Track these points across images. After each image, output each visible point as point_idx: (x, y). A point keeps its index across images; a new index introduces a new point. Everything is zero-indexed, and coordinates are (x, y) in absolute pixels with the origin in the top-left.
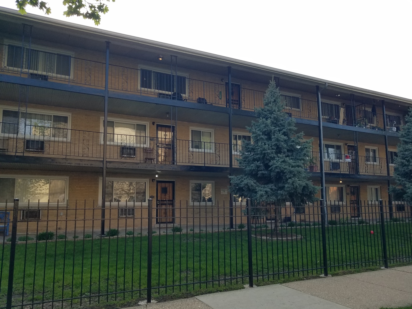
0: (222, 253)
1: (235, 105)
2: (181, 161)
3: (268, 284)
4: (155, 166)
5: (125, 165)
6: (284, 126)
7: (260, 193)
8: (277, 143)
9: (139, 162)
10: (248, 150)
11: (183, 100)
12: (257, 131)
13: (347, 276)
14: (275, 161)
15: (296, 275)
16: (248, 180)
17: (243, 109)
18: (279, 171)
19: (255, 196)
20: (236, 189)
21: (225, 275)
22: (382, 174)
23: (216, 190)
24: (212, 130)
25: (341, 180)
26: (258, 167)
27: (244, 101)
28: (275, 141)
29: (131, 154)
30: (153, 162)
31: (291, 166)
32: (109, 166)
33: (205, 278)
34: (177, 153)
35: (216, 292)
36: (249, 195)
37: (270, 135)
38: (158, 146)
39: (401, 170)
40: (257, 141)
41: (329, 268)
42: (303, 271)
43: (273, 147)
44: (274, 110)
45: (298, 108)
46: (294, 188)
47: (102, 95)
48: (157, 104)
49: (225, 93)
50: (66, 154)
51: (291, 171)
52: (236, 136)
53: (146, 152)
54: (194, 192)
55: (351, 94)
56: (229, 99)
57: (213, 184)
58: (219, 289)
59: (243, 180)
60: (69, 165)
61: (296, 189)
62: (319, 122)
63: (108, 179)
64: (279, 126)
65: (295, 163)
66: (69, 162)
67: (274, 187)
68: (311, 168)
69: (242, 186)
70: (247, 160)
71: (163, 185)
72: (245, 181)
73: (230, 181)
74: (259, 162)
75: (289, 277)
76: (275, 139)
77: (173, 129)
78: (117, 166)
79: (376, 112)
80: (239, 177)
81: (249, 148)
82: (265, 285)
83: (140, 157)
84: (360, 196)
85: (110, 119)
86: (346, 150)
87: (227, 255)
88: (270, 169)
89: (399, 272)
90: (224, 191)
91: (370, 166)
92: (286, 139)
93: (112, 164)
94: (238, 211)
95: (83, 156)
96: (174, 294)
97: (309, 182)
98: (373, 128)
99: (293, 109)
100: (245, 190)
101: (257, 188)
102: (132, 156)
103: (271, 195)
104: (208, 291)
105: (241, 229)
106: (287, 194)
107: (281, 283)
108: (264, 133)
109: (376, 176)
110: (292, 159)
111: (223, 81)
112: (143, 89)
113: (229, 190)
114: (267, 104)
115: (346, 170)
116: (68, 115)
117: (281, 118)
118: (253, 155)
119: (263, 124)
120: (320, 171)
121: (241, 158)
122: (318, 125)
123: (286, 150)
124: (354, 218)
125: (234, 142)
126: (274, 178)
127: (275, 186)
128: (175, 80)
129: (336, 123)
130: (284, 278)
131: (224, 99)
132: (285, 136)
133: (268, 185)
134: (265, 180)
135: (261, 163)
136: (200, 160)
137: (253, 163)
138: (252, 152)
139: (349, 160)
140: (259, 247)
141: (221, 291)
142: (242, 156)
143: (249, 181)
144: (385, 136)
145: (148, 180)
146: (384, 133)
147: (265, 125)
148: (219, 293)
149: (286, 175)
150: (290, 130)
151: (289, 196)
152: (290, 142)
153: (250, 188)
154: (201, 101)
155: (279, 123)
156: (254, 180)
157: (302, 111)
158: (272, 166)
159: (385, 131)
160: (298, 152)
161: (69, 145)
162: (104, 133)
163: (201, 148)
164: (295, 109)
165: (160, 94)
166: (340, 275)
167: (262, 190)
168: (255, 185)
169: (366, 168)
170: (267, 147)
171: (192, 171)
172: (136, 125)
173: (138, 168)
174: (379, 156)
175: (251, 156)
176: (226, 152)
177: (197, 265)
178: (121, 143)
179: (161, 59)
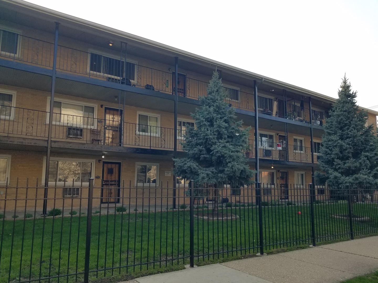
0: (164, 233)
1: (180, 94)
2: (128, 143)
3: (208, 264)
4: (102, 147)
5: (71, 145)
6: (225, 114)
7: (202, 175)
8: (218, 129)
9: (85, 142)
10: (192, 135)
11: (132, 85)
12: (200, 118)
13: (281, 254)
14: (216, 146)
15: (235, 253)
16: (190, 163)
17: (188, 97)
18: (220, 156)
19: (197, 178)
20: (179, 171)
21: (167, 255)
22: (307, 161)
23: (161, 172)
24: (158, 116)
25: (272, 166)
26: (201, 151)
27: (189, 90)
28: (217, 128)
29: (77, 135)
30: (100, 143)
31: (230, 151)
32: (54, 145)
33: (146, 259)
34: (124, 135)
35: (157, 273)
36: (191, 177)
37: (212, 122)
38: (105, 129)
39: (325, 158)
40: (200, 127)
41: (264, 247)
42: (241, 250)
43: (215, 133)
44: (216, 99)
45: (237, 100)
46: (233, 172)
47: (50, 75)
48: (105, 87)
49: (172, 82)
50: (8, 132)
51: (231, 155)
52: (181, 122)
53: (93, 134)
54: (140, 174)
55: (283, 90)
56: (175, 88)
57: (158, 166)
58: (160, 271)
59: (186, 163)
60: (11, 143)
61: (234, 173)
62: (255, 114)
63: (52, 158)
64: (221, 114)
65: (234, 148)
66: (11, 140)
67: (214, 170)
68: (248, 154)
69: (185, 168)
70: (190, 144)
71: (110, 166)
72: (189, 164)
73: (174, 163)
74: (202, 147)
75: (228, 257)
76: (217, 125)
77: (121, 113)
78: (62, 146)
79: (303, 107)
80: (183, 159)
81: (192, 133)
82: (205, 265)
83: (87, 138)
84: (288, 181)
85: (57, 99)
86: (277, 140)
87: (170, 235)
88: (211, 153)
89: (326, 249)
90: (168, 174)
91: (298, 154)
92: (227, 126)
93: (56, 144)
94: (182, 192)
95: (26, 135)
96: (113, 276)
97: (246, 166)
98: (301, 121)
99: (233, 100)
100: (188, 173)
101: (199, 170)
102: (79, 137)
103: (212, 178)
104: (149, 273)
105: (183, 209)
106: (227, 177)
107: (220, 262)
108: (207, 120)
109: (302, 163)
110: (232, 145)
111: (170, 70)
112: (92, 72)
113: (173, 172)
114: (210, 93)
115: (277, 157)
116: (14, 93)
117: (223, 107)
118: (196, 140)
119: (206, 111)
120: (255, 157)
121: (185, 142)
122: (254, 116)
123: (226, 136)
124: (284, 200)
125: (178, 127)
126: (215, 162)
127: (216, 170)
128: (124, 66)
129: (270, 115)
130: (223, 258)
131: (170, 87)
132: (226, 123)
133: (209, 168)
134: (207, 163)
135: (203, 147)
136: (146, 143)
137: (196, 147)
138: (195, 137)
139: (280, 148)
140: (201, 227)
141: (162, 272)
142: (186, 140)
143: (192, 164)
144: (311, 128)
145: (94, 160)
146: (309, 125)
147: (208, 112)
148: (160, 274)
149: (226, 160)
150: (231, 118)
151: (228, 179)
152: (231, 129)
153: (193, 171)
154: (148, 87)
155: (221, 111)
156: (197, 163)
157: (241, 102)
158: (213, 150)
159: (311, 123)
160: (237, 139)
161: (11, 123)
162: (50, 112)
163: (147, 132)
164: (235, 100)
165: (109, 78)
166: (274, 254)
167: (203, 172)
168: (197, 167)
169: (294, 155)
170: (210, 133)
171: (138, 153)
172: (84, 106)
173: (84, 149)
174: (305, 146)
175: (194, 141)
176: (171, 137)
177: (138, 245)
178: (68, 124)
179: (111, 45)
